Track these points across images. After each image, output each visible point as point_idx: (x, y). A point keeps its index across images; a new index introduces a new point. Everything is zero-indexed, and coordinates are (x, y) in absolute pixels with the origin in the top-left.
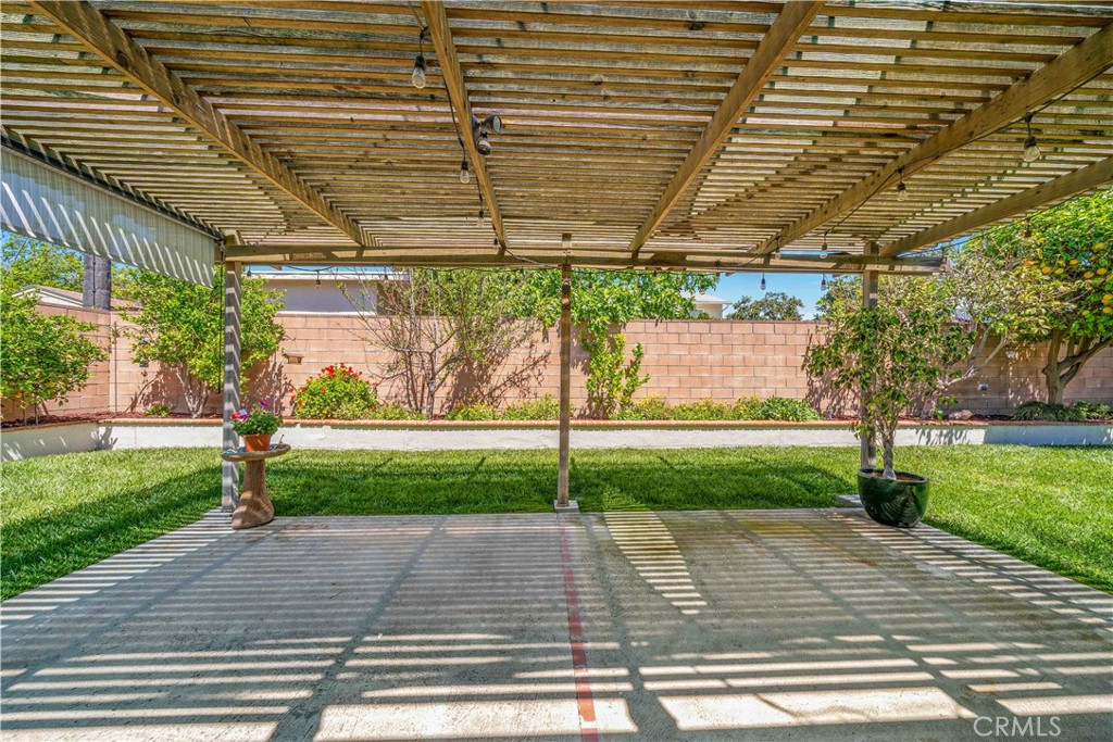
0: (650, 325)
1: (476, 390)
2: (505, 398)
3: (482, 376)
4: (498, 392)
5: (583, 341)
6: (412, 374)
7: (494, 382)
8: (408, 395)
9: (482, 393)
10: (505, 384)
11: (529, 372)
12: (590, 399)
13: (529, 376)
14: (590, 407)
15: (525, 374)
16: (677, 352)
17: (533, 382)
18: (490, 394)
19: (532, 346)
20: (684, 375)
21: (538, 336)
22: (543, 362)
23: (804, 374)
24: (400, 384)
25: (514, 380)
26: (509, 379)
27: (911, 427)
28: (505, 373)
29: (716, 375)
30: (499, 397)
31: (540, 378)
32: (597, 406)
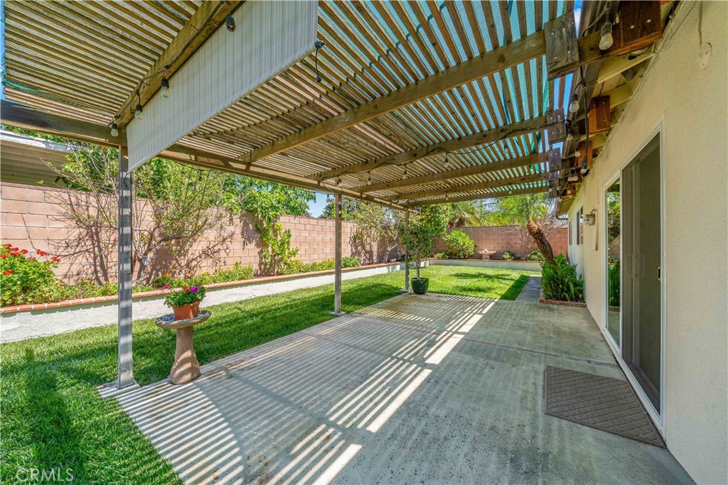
0: (292, 218)
1: (174, 262)
2: (200, 267)
3: (180, 251)
4: (194, 263)
5: (256, 226)
6: (100, 250)
7: (190, 256)
8: (96, 272)
9: (180, 265)
10: (200, 256)
11: (219, 246)
12: (261, 264)
13: (219, 250)
14: (260, 269)
15: (216, 248)
16: (305, 234)
17: (223, 254)
18: (188, 265)
19: (221, 227)
20: (307, 247)
21: (226, 220)
22: (229, 240)
23: (349, 246)
24: (84, 261)
25: (207, 253)
26: (204, 252)
27: (384, 266)
28: (200, 248)
29: (320, 247)
30: (195, 266)
31: (228, 251)
32: (265, 268)
